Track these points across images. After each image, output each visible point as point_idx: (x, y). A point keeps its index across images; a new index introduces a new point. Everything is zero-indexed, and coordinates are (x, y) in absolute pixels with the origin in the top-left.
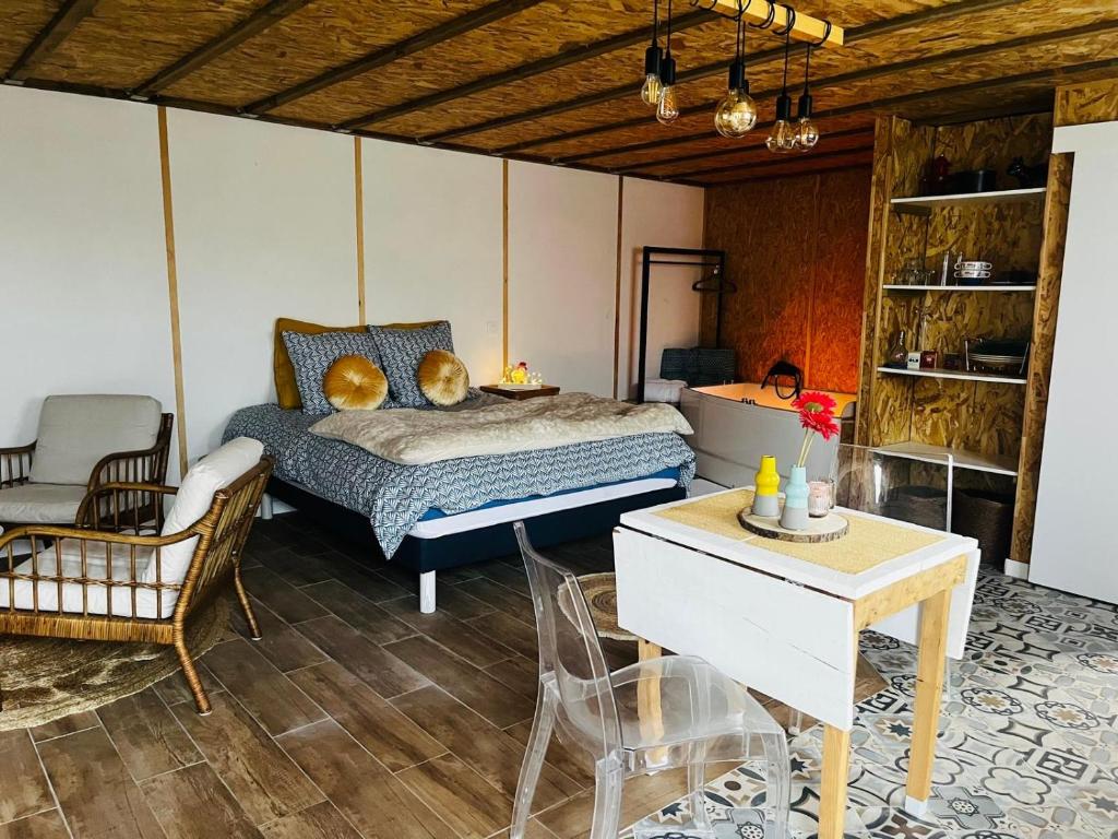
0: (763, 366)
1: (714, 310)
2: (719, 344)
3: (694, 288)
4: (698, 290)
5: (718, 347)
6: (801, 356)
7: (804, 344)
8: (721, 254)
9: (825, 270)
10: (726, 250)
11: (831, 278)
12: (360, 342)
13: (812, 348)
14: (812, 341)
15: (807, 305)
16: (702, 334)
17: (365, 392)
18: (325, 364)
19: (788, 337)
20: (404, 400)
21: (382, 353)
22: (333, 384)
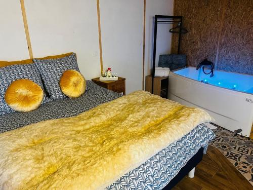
0: (197, 61)
1: (177, 39)
2: (179, 53)
3: (170, 31)
4: (172, 32)
5: (178, 54)
6: (213, 58)
7: (216, 53)
8: (181, 18)
9: (228, 23)
10: (183, 16)
11: (230, 26)
12: (27, 70)
13: (219, 54)
14: (219, 52)
15: (218, 37)
16: (172, 49)
17: (30, 99)
18: (6, 85)
19: (208, 50)
20: (54, 97)
21: (41, 73)
22: (9, 97)
